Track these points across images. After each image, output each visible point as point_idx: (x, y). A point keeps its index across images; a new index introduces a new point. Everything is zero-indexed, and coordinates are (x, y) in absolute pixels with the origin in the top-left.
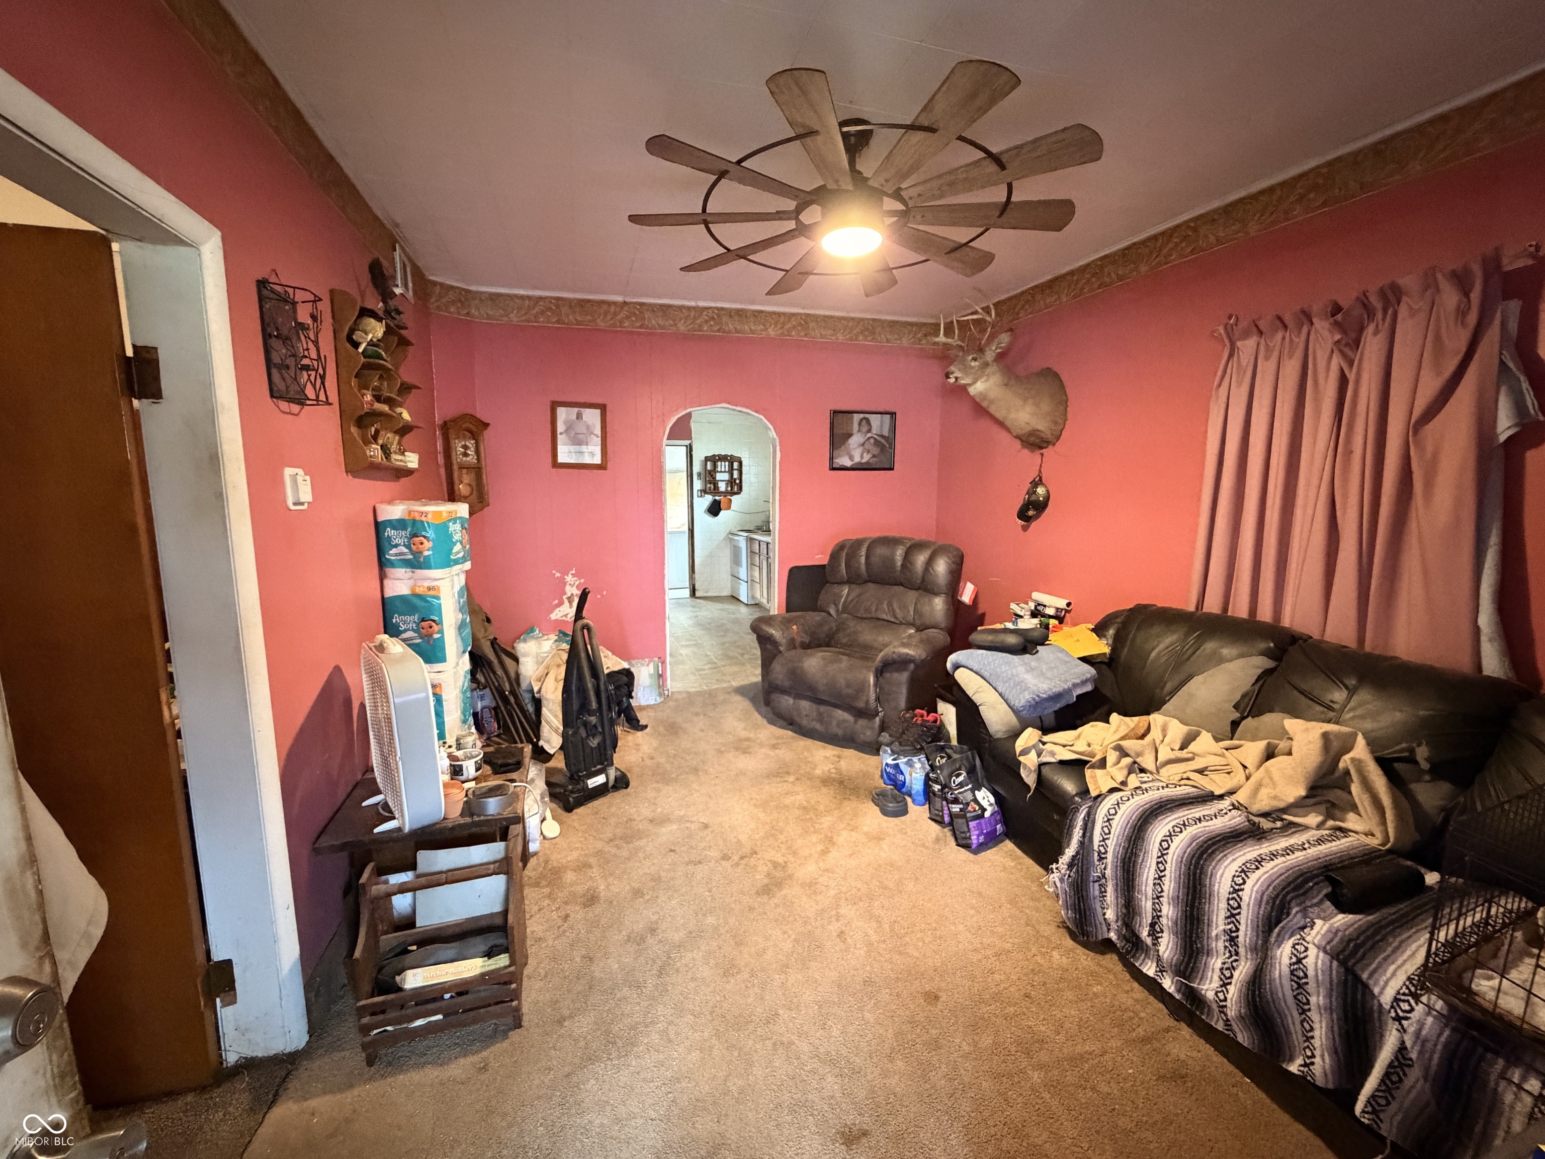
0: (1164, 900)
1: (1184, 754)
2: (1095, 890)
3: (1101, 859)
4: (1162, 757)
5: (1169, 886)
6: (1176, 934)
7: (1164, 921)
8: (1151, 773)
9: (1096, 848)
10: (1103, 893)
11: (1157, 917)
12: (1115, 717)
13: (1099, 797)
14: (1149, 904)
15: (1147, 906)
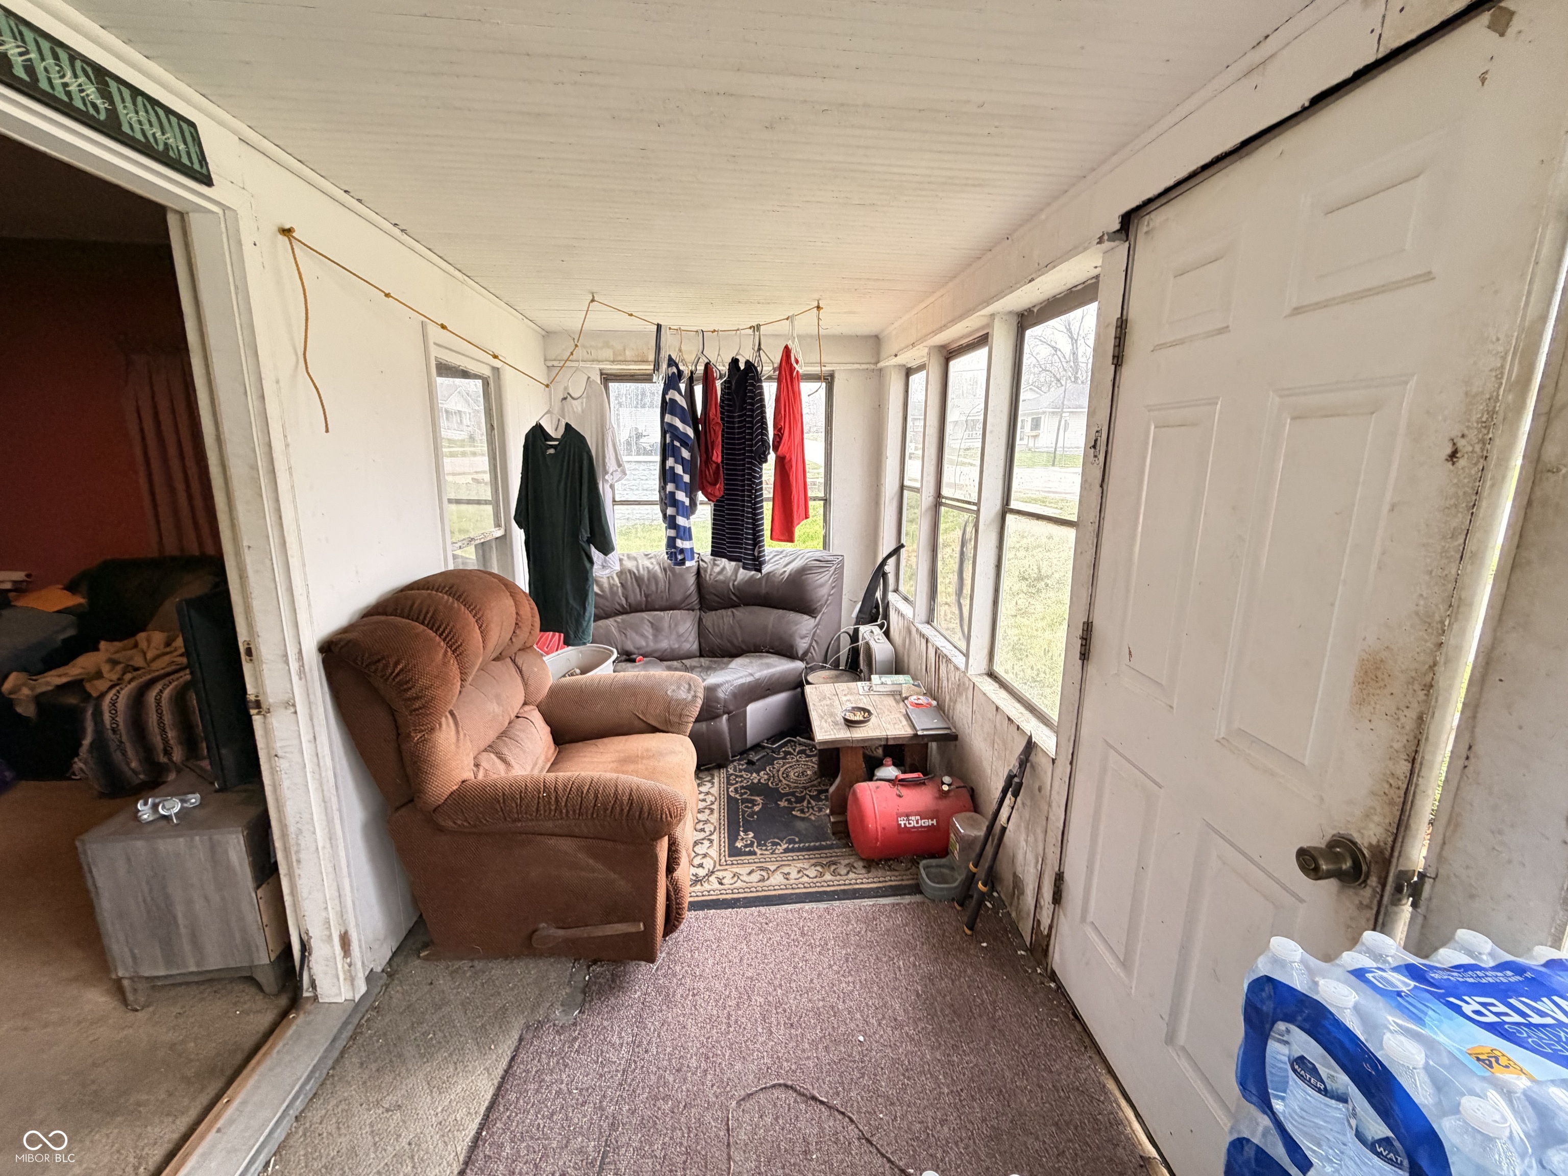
0: (168, 730)
1: (168, 649)
2: (117, 756)
3: (114, 731)
4: (150, 655)
5: (168, 718)
6: (181, 743)
7: (172, 742)
8: (143, 668)
9: (108, 727)
10: (124, 753)
11: (165, 741)
12: (103, 645)
13: (102, 695)
14: (159, 738)
15: (158, 741)
